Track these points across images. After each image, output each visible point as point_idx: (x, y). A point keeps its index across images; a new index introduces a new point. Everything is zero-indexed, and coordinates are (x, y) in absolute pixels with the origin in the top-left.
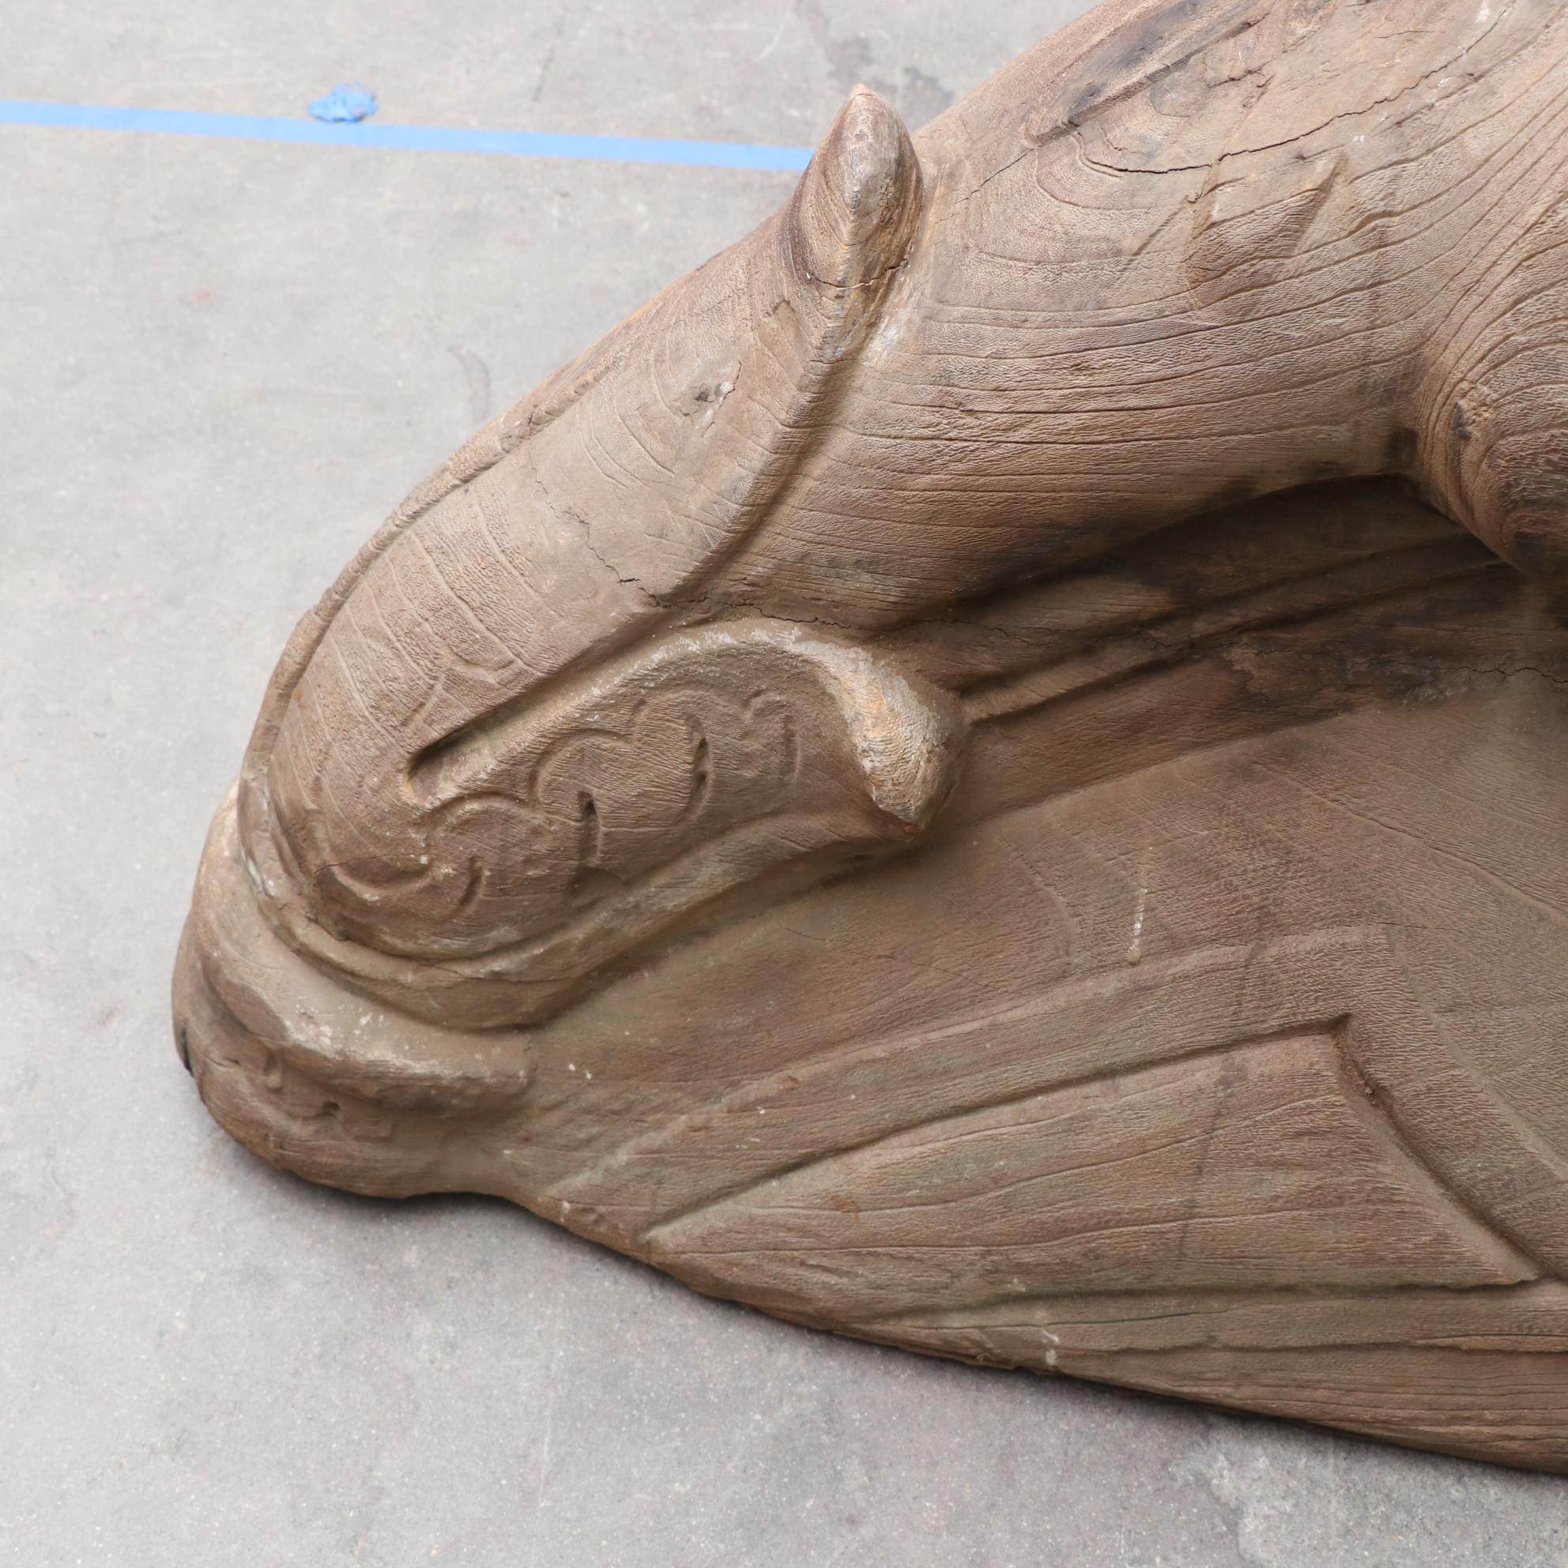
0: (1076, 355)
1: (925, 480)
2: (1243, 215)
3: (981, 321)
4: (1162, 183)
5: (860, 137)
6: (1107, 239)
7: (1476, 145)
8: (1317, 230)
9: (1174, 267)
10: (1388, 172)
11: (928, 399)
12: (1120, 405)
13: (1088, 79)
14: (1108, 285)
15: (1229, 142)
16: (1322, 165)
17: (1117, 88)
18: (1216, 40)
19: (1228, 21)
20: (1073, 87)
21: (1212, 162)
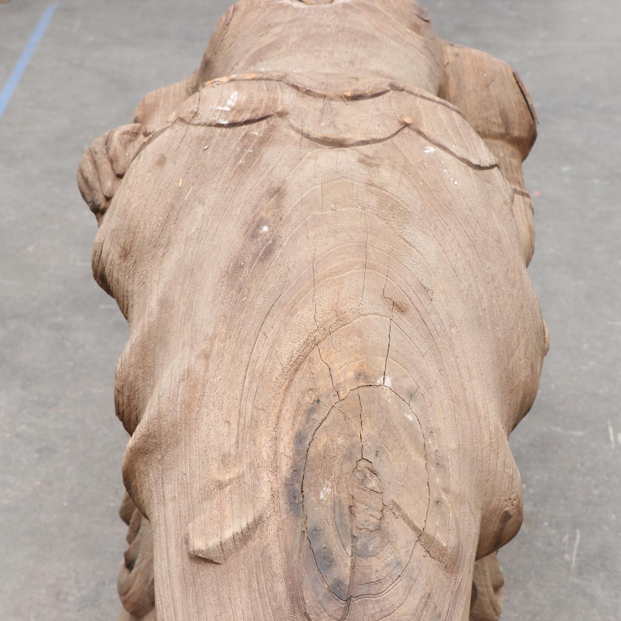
2: (449, 534)
8: (457, 514)
9: (443, 577)
10: (451, 477)
13: (323, 589)
14: (436, 607)
15: (415, 528)
16: (444, 496)
17: (348, 571)
18: (351, 521)
19: (341, 515)
20: (320, 598)
21: (417, 539)
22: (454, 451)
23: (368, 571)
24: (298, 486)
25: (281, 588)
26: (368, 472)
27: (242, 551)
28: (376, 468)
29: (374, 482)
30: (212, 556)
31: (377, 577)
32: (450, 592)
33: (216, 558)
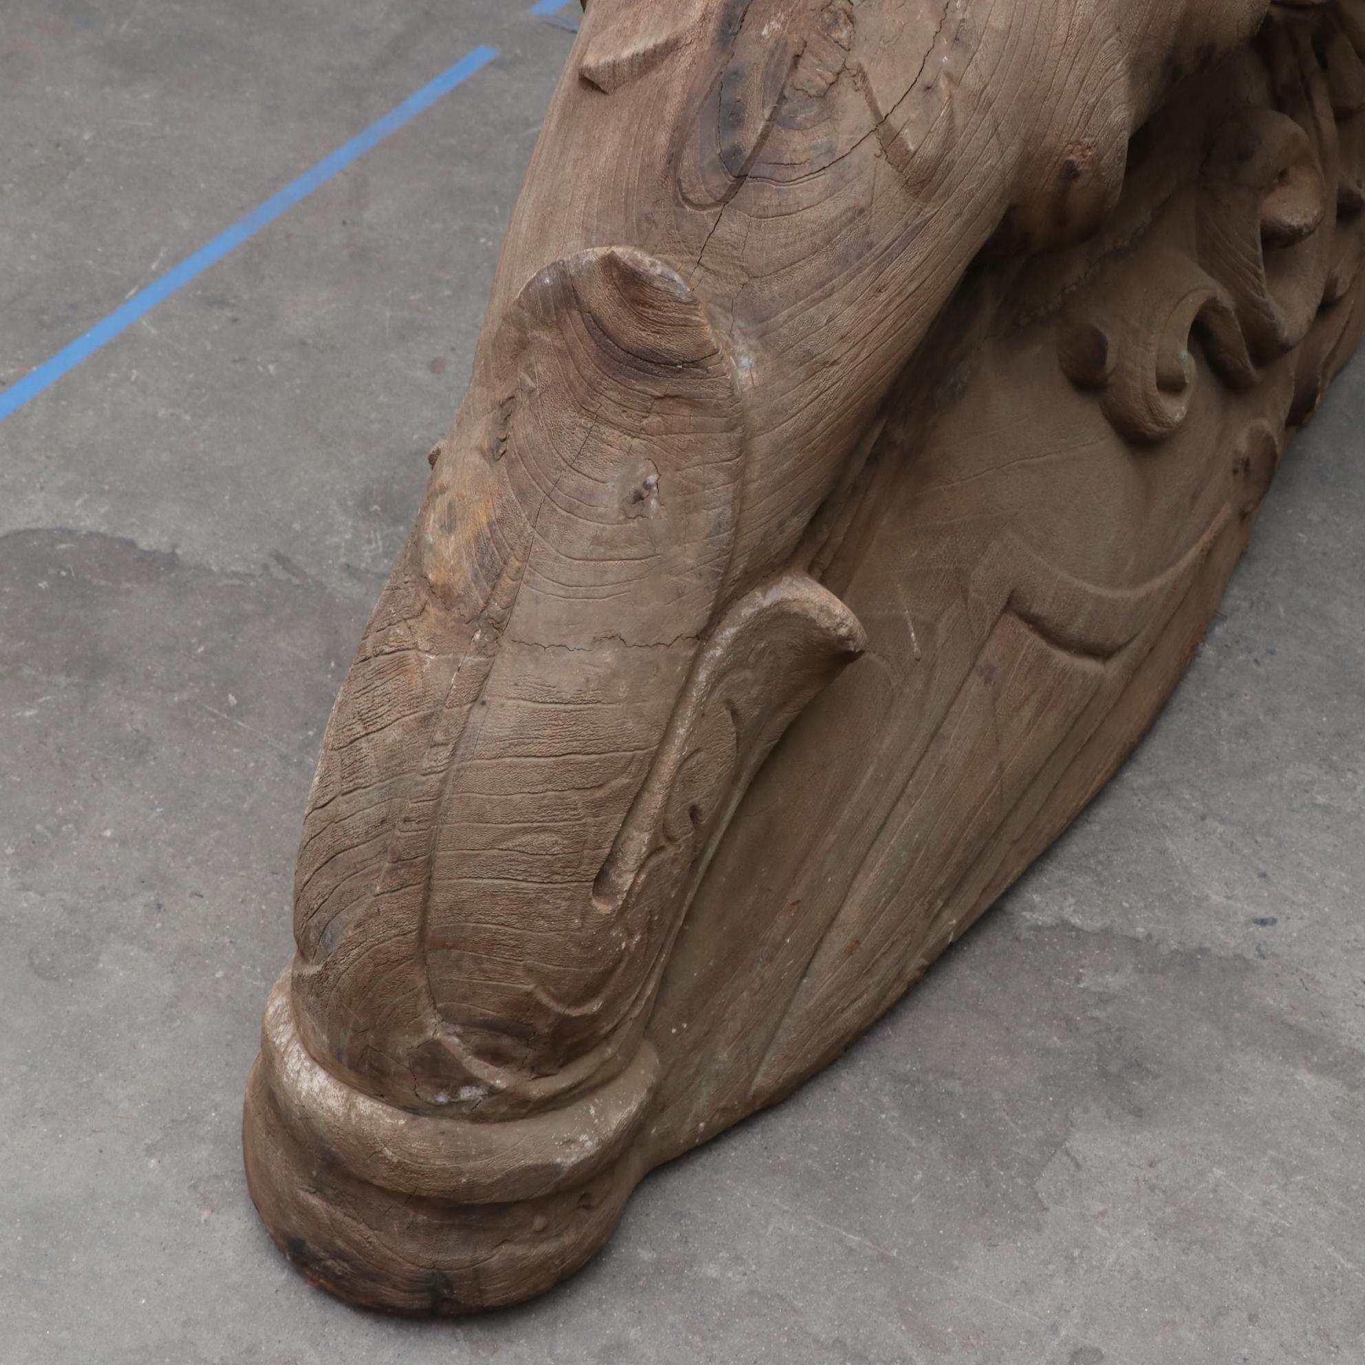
0: (874, 284)
1: (820, 426)
2: (926, 137)
3: (803, 309)
4: (854, 158)
5: (653, 264)
6: (849, 209)
7: (999, 23)
8: (959, 121)
9: (897, 196)
10: (972, 65)
11: (803, 376)
12: (907, 294)
13: (713, 153)
14: (868, 232)
15: (876, 111)
16: (943, 84)
17: (753, 139)
18: (788, 76)
19: (780, 62)
20: (705, 163)
21: (873, 128)
22: (997, 32)
23: (783, 148)
24: (739, 11)
25: (662, 139)
26: (843, 16)
27: (639, 82)
28: (858, 15)
29: (845, 32)
30: (598, 79)
31: (791, 159)
32: (902, 222)
33: (603, 83)
